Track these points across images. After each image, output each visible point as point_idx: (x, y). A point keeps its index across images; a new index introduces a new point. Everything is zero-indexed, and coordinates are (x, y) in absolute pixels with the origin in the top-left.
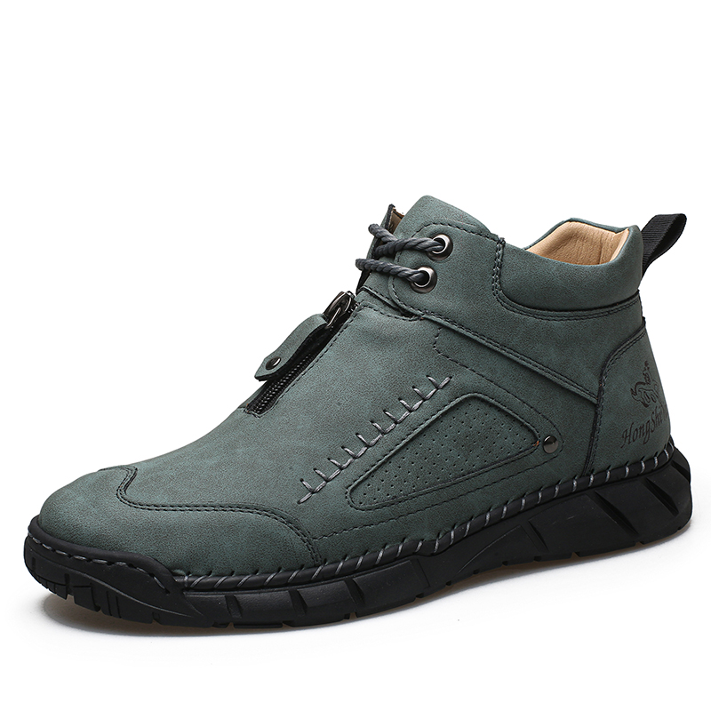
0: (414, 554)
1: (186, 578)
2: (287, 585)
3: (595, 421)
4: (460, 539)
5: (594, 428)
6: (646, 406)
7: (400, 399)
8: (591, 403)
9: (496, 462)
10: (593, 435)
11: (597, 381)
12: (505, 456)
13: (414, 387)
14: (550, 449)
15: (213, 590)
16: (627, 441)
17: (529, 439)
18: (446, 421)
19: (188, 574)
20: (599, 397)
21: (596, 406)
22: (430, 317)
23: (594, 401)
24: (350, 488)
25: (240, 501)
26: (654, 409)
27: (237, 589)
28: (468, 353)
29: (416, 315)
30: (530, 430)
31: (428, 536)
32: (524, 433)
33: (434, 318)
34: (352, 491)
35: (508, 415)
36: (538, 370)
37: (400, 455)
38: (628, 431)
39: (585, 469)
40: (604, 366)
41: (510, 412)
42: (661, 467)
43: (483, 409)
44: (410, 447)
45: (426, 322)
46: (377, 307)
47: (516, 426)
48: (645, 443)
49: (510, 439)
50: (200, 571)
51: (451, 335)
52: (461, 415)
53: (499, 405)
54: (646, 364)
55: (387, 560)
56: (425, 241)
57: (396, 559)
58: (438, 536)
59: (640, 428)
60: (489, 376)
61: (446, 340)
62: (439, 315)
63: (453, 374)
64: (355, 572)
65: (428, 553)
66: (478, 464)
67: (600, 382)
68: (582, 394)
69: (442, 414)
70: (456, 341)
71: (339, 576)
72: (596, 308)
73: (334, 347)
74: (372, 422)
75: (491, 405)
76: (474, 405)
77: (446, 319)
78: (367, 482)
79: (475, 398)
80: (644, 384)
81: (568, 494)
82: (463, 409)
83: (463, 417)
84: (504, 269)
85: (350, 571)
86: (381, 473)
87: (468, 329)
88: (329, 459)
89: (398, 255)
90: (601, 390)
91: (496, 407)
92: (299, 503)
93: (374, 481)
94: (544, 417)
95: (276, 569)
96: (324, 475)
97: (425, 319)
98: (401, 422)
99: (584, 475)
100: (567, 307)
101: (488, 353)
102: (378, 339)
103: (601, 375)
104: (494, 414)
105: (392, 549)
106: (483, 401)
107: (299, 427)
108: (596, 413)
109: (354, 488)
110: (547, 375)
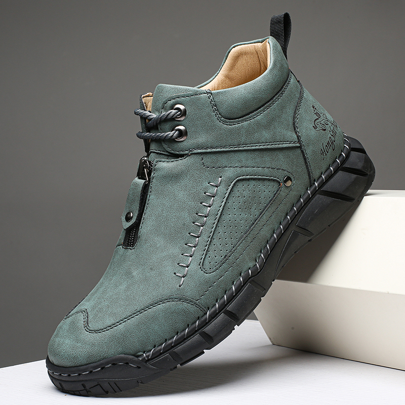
0: (250, 278)
1: (144, 355)
2: (196, 331)
3: (304, 155)
4: (268, 257)
5: (305, 159)
6: (325, 130)
7: (201, 203)
8: (297, 147)
9: (266, 207)
10: (306, 162)
11: (294, 134)
12: (268, 201)
13: (205, 193)
14: (289, 183)
15: (161, 354)
16: (325, 155)
17: (276, 185)
18: (230, 201)
19: (144, 352)
20: (299, 141)
21: (300, 147)
22: (193, 152)
23: (298, 145)
24: (201, 264)
25: (150, 301)
26: (329, 129)
27: (173, 347)
28: (223, 160)
29: (186, 154)
30: (274, 180)
31: (251, 264)
32: (272, 183)
33: (195, 151)
34: (203, 265)
35: (259, 179)
36: (263, 147)
37: (217, 232)
38: (323, 149)
39: (310, 181)
40: (294, 124)
41: (260, 177)
42: (348, 156)
43: (246, 184)
44: (219, 225)
45: (193, 155)
46: (163, 160)
47: (267, 183)
48: (333, 150)
49: (266, 191)
50: (149, 348)
51: (209, 156)
52: (236, 193)
53: (252, 177)
54: (313, 107)
55: (239, 290)
56: (170, 113)
57: (242, 286)
58: (256, 261)
59: (328, 144)
60: (240, 165)
61: (208, 160)
62: (198, 148)
63: (221, 175)
64: (226, 305)
65: (256, 273)
66: (257, 213)
67: (296, 134)
68: (291, 145)
69: (227, 199)
70: (214, 157)
71: (219, 312)
72: (274, 97)
73: (153, 192)
74: (194, 223)
75: (248, 179)
76: (240, 185)
77: (202, 148)
78: (207, 256)
79: (238, 181)
80: (318, 119)
81: (308, 200)
82: (236, 189)
83: (238, 194)
84: (218, 106)
85: (223, 307)
86: (212, 247)
87: (217, 147)
88: (182, 255)
89: (159, 127)
90: (298, 137)
91: (252, 179)
92: (180, 286)
93: (211, 253)
94: (277, 169)
95: (186, 326)
96: (184, 265)
97: (191, 154)
98: (208, 215)
99: (311, 184)
100: (260, 105)
101: (233, 154)
102: (174, 177)
103: (295, 129)
104: (252, 183)
105: (238, 283)
106: (243, 180)
107: (158, 245)
108: (302, 152)
109: (203, 263)
110: (269, 147)
